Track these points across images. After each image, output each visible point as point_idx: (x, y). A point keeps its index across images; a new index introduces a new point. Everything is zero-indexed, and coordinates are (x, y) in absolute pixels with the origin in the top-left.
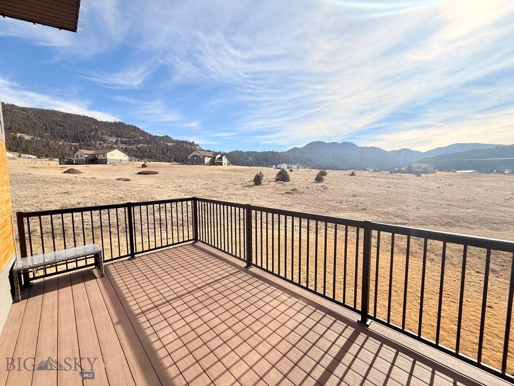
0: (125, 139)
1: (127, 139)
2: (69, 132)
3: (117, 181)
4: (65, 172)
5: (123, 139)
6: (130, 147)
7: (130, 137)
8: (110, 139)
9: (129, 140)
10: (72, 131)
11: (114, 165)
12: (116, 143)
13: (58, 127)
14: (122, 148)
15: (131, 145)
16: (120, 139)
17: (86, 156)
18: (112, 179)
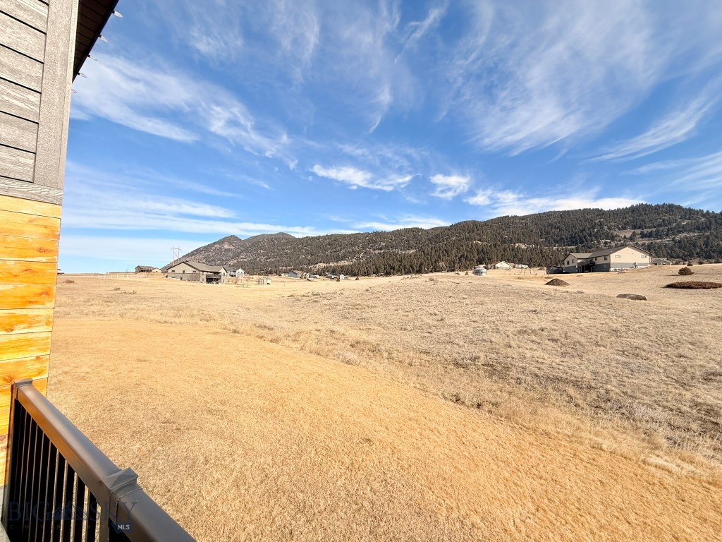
0: (649, 230)
1: (654, 229)
2: (565, 234)
3: (618, 299)
4: (547, 284)
5: (645, 231)
6: (658, 241)
7: (660, 225)
8: (622, 234)
9: (658, 231)
10: (569, 231)
11: (622, 272)
12: (631, 239)
13: (553, 229)
14: (643, 244)
15: (661, 238)
16: (639, 231)
17: (579, 261)
18: (612, 295)
